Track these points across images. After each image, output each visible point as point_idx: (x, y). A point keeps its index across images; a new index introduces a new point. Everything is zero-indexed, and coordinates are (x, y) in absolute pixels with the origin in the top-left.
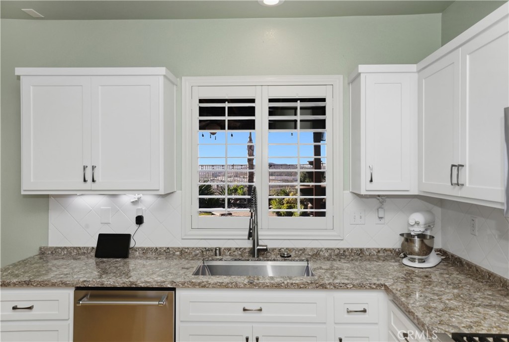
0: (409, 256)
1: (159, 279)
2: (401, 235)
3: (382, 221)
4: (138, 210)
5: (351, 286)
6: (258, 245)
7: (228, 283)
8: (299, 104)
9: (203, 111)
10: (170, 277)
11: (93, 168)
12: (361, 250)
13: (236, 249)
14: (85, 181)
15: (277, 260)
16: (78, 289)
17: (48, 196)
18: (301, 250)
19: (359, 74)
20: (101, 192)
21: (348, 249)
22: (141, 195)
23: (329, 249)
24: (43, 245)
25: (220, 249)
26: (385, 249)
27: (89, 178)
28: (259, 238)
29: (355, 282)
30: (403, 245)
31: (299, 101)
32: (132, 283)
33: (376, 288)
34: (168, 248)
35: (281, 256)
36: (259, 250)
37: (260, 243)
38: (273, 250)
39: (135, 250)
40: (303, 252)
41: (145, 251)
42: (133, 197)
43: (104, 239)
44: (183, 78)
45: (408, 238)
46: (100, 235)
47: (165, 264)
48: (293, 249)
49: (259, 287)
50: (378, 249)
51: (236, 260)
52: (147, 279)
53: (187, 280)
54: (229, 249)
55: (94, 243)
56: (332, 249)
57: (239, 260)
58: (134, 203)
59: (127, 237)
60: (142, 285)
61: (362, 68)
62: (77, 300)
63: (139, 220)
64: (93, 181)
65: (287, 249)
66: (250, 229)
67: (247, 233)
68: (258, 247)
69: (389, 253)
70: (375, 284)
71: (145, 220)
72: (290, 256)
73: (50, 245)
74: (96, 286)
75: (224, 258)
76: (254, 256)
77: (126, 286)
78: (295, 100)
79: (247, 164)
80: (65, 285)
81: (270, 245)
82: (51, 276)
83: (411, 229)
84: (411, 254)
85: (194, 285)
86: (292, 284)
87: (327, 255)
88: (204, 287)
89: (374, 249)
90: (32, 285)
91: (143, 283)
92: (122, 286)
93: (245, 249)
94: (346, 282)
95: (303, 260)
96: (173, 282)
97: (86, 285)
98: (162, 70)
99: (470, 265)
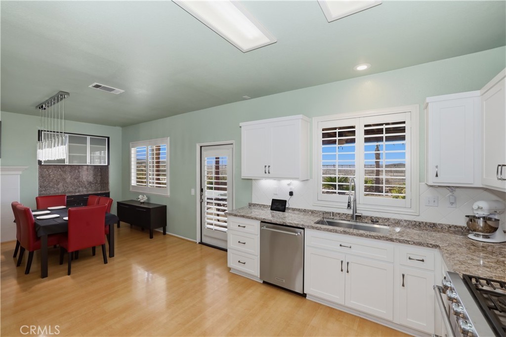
0: (475, 233)
1: (296, 223)
2: (466, 216)
3: (454, 205)
4: (291, 188)
5: (412, 243)
6: (356, 213)
7: (331, 230)
8: (384, 127)
9: (324, 135)
10: (302, 223)
11: (269, 166)
12: (434, 224)
14: (265, 173)
15: (368, 223)
16: (262, 222)
17: (251, 179)
18: (386, 219)
19: (428, 104)
20: (274, 178)
21: (423, 222)
22: (292, 181)
23: (407, 221)
24: (250, 202)
25: (333, 213)
26: (456, 226)
27: (267, 172)
28: (357, 209)
29: (415, 241)
30: (468, 223)
31: (384, 125)
32: (284, 223)
33: (432, 247)
34: (305, 210)
35: (372, 221)
36: (356, 216)
37: (358, 212)
38: (367, 217)
39: (289, 209)
40: (388, 221)
41: (294, 210)
42: (288, 181)
43: (274, 201)
44: (313, 118)
45: (472, 219)
46: (273, 200)
47: (302, 217)
48: (381, 218)
49: (350, 234)
50: (449, 225)
51: (342, 220)
52: (291, 222)
53: (310, 225)
54: (339, 214)
55: (270, 204)
56: (409, 221)
57: (344, 220)
58: (289, 185)
59: (285, 201)
60: (289, 224)
61: (428, 99)
62: (261, 226)
63: (291, 194)
64: (269, 173)
65: (376, 217)
66: (349, 202)
67: (347, 205)
68: (356, 214)
69: (460, 229)
70: (431, 244)
71: (294, 194)
72: (378, 222)
73: (253, 203)
75: (335, 218)
76: (353, 219)
78: (382, 124)
79: (375, 164)
80: (256, 219)
81: (365, 214)
82: (253, 215)
83: (476, 212)
84: (475, 230)
85: (313, 228)
86: (370, 235)
87: (405, 224)
88: (319, 229)
89: (446, 225)
92: (279, 223)
93: (349, 214)
94: (409, 239)
95: (386, 225)
96: (303, 225)
97: (265, 221)
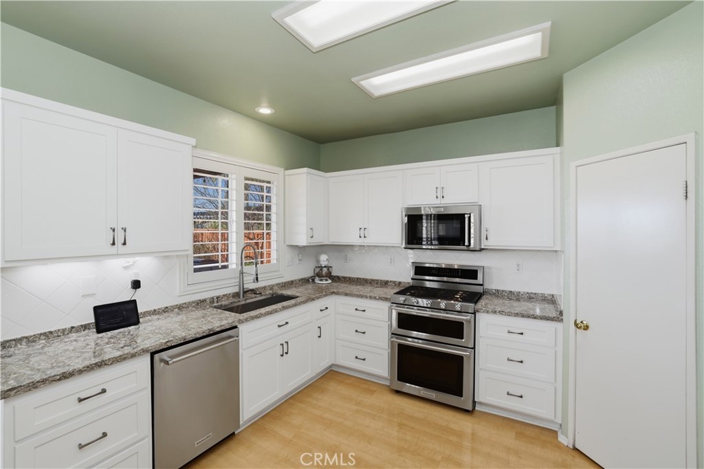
4: (132, 275)
11: (124, 230)
12: (292, 281)
13: (224, 295)
14: (113, 244)
21: (286, 282)
34: (167, 308)
42: (125, 262)
46: (96, 309)
48: (259, 288)
50: (299, 279)
53: (245, 317)
63: (136, 285)
64: (125, 244)
65: (255, 288)
69: (303, 280)
71: (142, 283)
72: (261, 293)
74: (179, 342)
77: (205, 334)
85: (253, 318)
89: (297, 280)
90: (105, 364)
91: (218, 327)
98: (193, 141)
99: (344, 278)
